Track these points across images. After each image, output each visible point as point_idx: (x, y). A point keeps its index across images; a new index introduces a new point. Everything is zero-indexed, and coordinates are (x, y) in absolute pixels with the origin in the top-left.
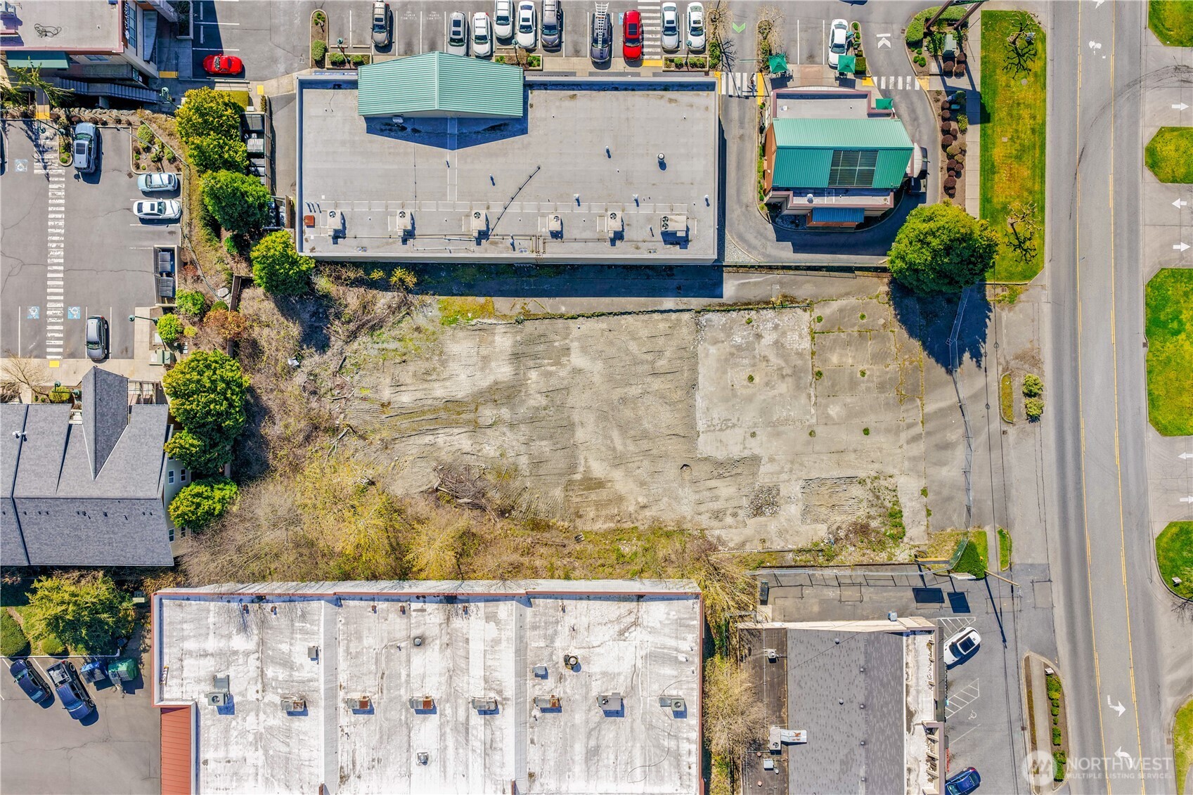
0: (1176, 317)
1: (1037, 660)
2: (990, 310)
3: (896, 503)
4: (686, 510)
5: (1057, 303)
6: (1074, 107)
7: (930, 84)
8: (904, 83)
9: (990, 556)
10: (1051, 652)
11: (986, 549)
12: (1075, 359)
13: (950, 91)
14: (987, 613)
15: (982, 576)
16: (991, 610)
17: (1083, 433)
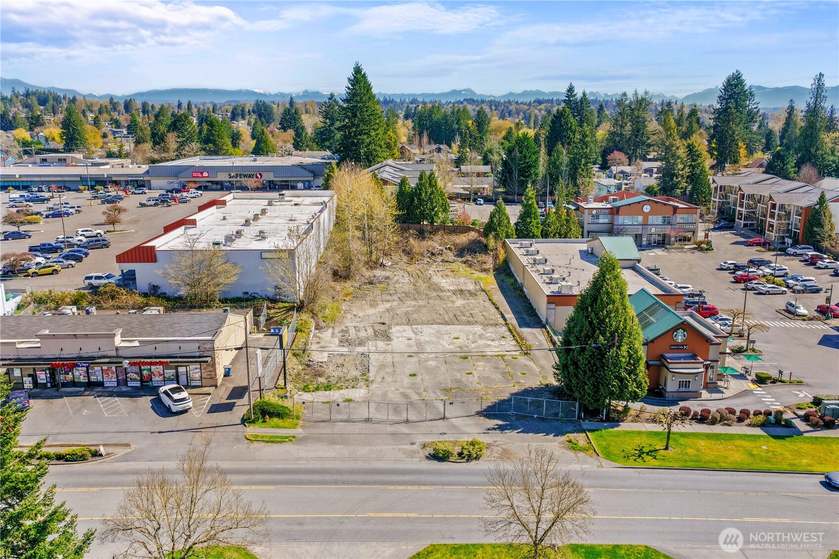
1: (120, 452)
2: (555, 436)
3: (341, 388)
4: (350, 324)
8: (770, 401)
9: (267, 430)
10: (125, 459)
11: (278, 427)
14: (201, 423)
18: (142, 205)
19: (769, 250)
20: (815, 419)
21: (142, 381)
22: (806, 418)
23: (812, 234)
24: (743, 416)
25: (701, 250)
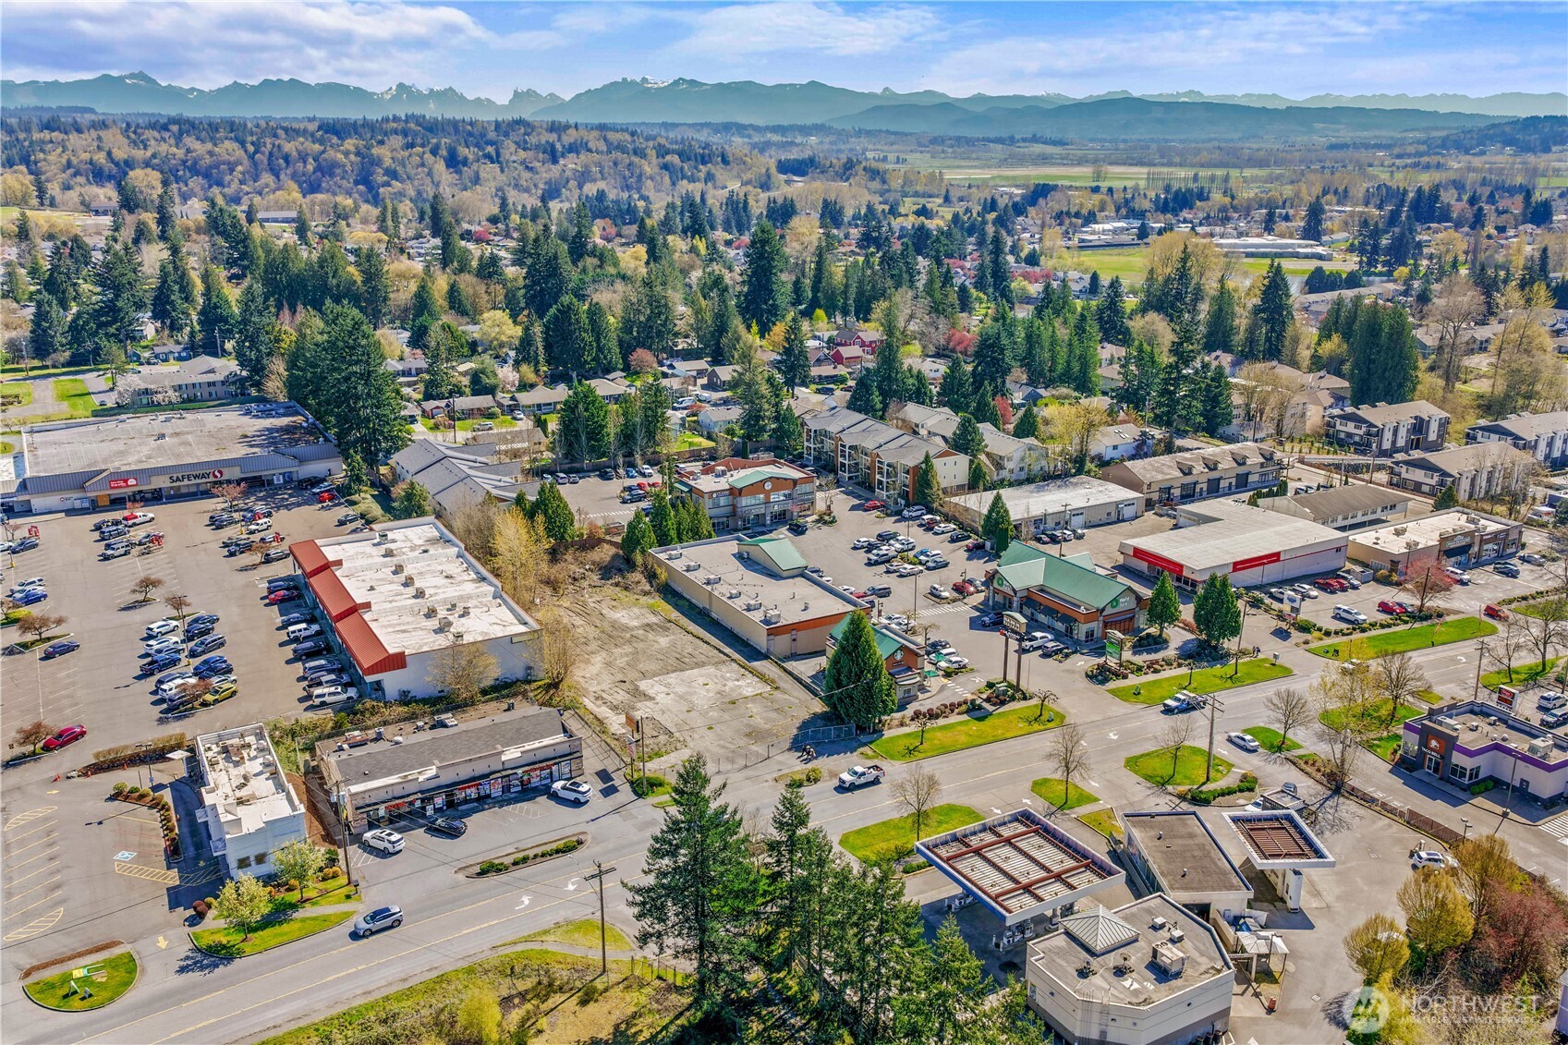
2: (849, 753)
3: (668, 753)
7: (972, 697)
8: (963, 690)
13: (980, 704)
14: (611, 806)
15: (641, 796)
16: (616, 807)
18: (106, 556)
19: (888, 515)
20: (994, 700)
21: (522, 785)
22: (988, 700)
23: (925, 496)
24: (952, 707)
25: (825, 523)
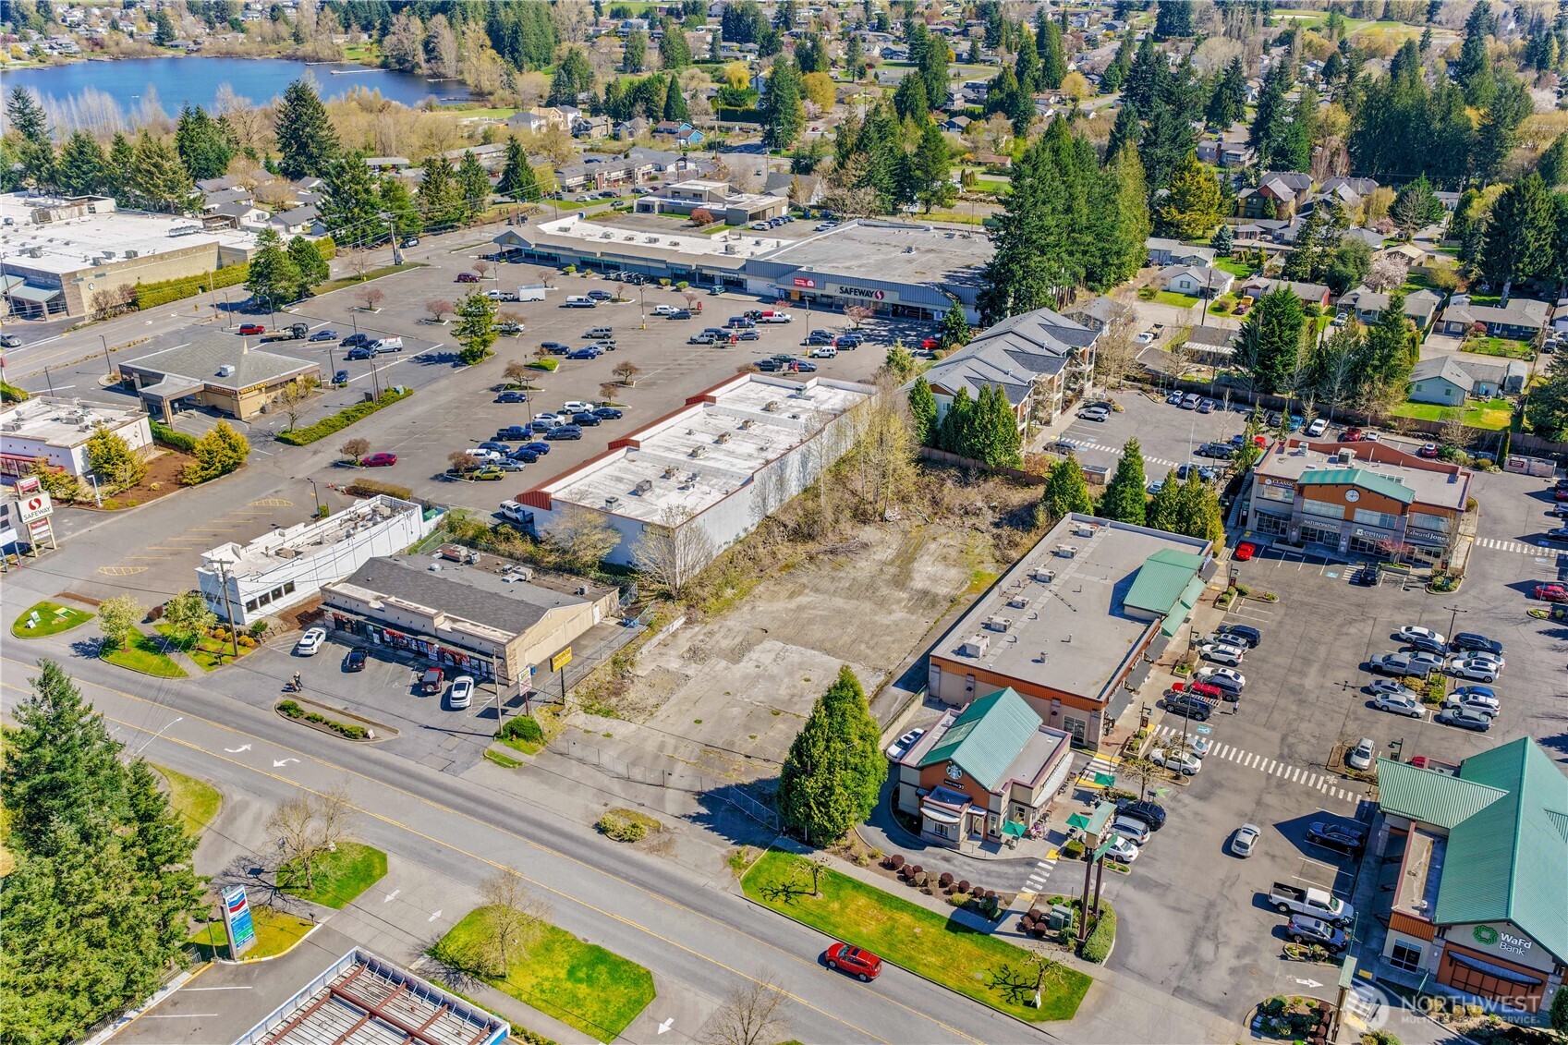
0: (590, 980)
1: (386, 736)
3: (618, 717)
4: (730, 623)
5: (700, 891)
6: (918, 1008)
7: (1025, 899)
8: (1036, 882)
9: (510, 749)
10: (385, 747)
11: (518, 748)
12: (627, 878)
13: (1005, 914)
15: (497, 735)
16: (463, 729)
17: (549, 851)
18: (693, 342)
19: (1552, 618)
20: (1027, 921)
22: (1029, 917)
24: (959, 889)
